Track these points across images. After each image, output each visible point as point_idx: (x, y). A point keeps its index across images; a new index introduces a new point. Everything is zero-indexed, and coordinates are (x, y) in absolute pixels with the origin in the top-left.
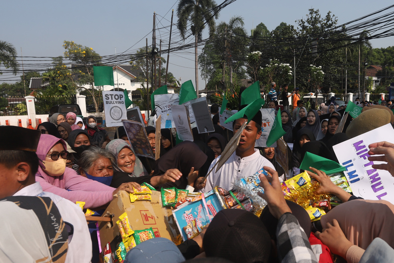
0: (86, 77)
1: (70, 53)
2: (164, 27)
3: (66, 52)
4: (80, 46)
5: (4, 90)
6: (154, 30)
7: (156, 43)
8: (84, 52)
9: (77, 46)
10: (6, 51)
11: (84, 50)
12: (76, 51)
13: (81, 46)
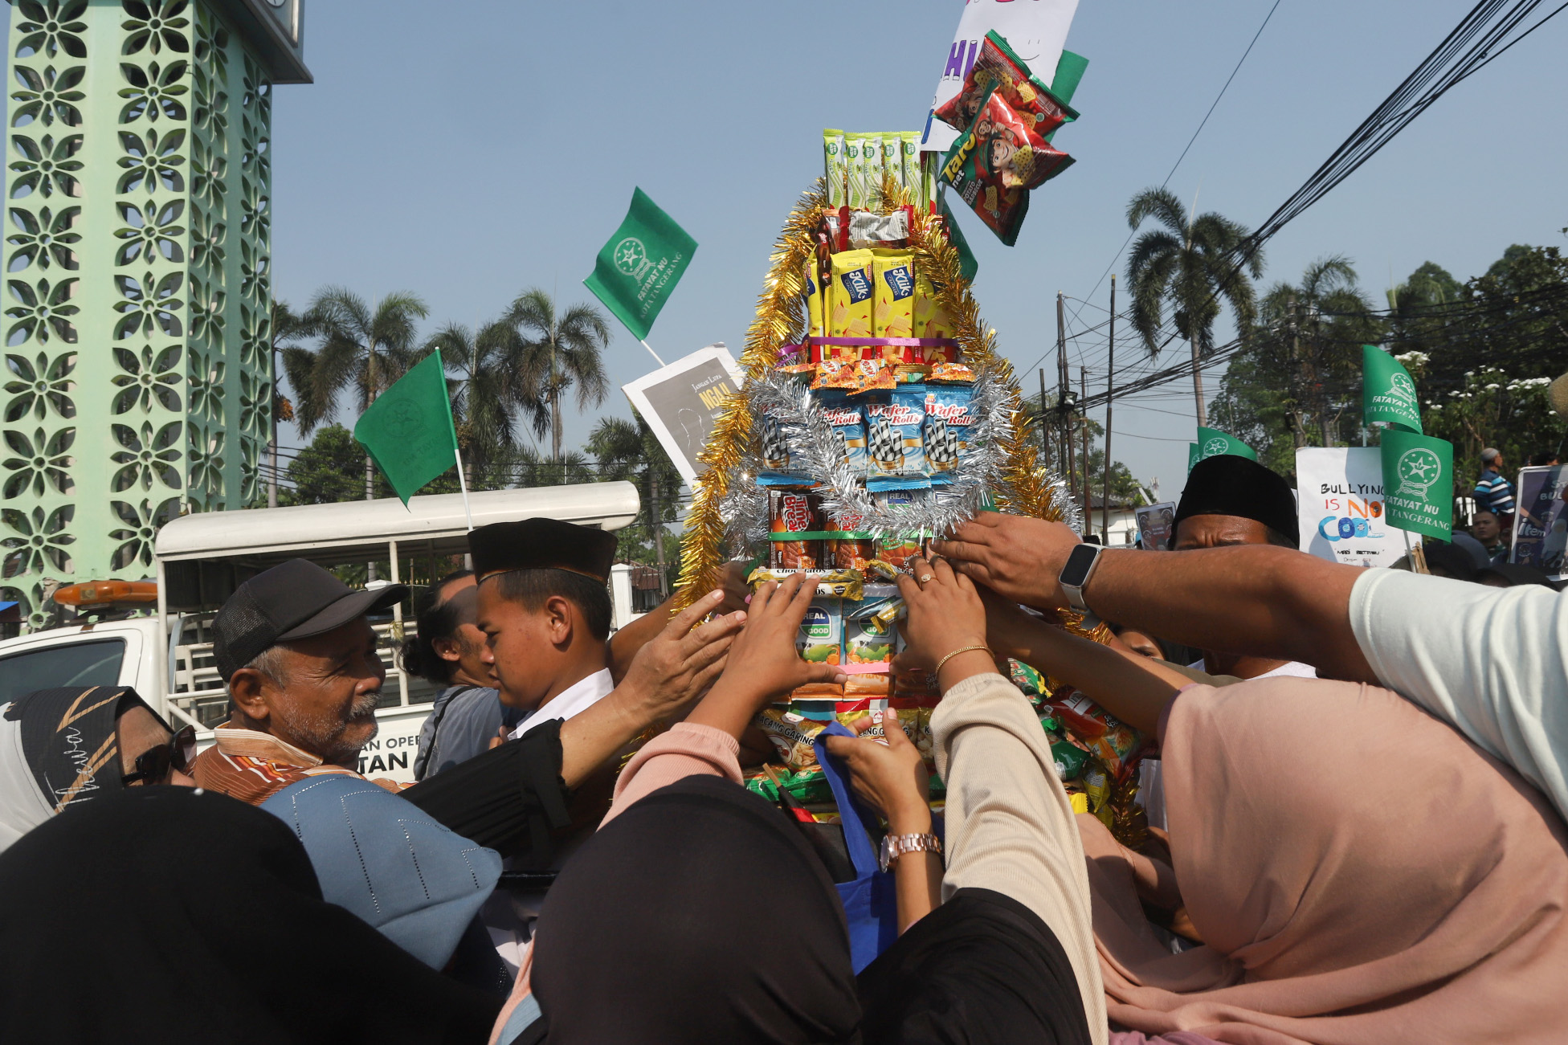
6: (1061, 343)
7: (1070, 377)
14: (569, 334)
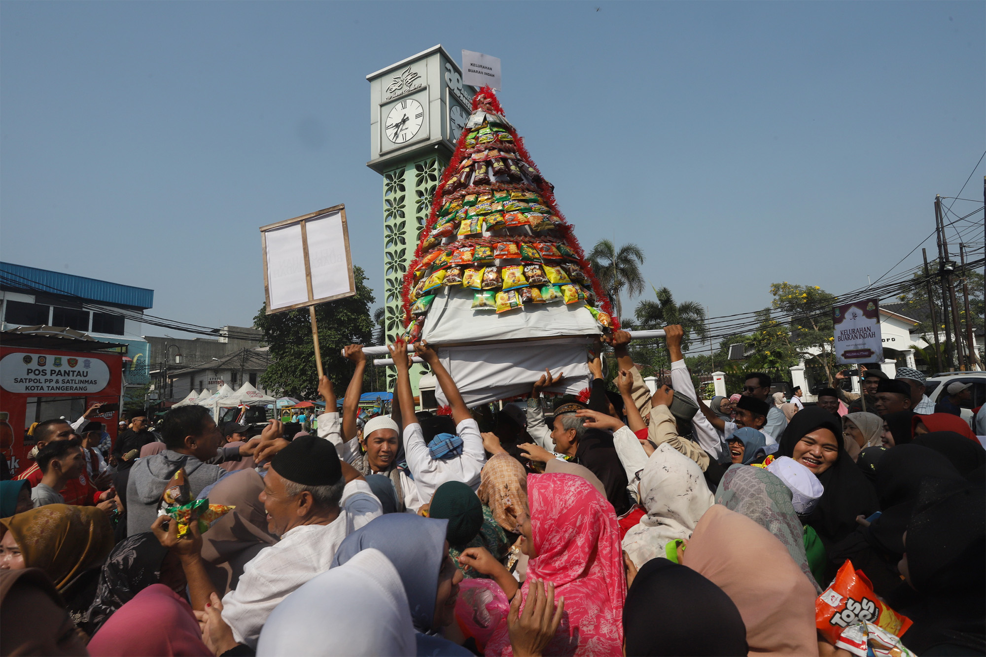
0: (811, 335)
1: (782, 301)
2: (962, 219)
3: (775, 300)
4: (796, 287)
5: (699, 365)
6: (940, 230)
7: (949, 251)
8: (805, 295)
9: (792, 288)
10: (692, 314)
11: (805, 293)
12: (790, 296)
13: (799, 287)
14: (622, 260)
